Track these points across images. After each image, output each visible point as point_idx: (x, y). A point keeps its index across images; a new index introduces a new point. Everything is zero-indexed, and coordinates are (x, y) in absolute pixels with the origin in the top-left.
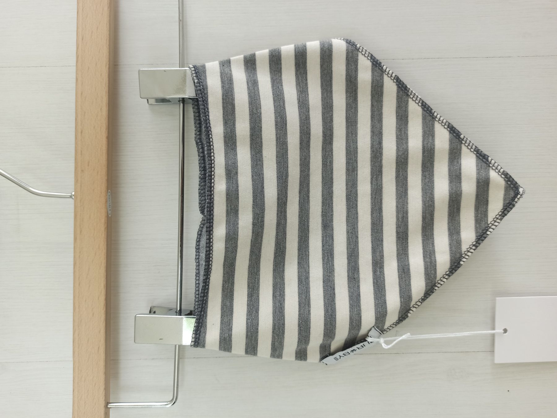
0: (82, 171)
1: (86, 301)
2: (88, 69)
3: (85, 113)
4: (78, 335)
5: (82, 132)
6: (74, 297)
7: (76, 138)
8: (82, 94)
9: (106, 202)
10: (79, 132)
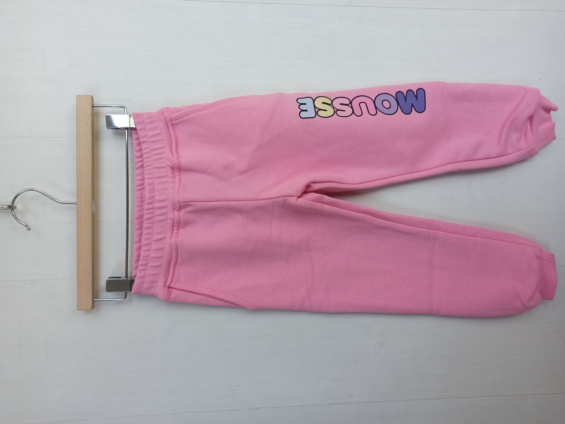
0: (80, 192)
1: (83, 251)
2: (82, 145)
3: (81, 165)
4: (80, 267)
5: (80, 174)
6: (77, 250)
7: (77, 177)
8: (80, 157)
9: (92, 206)
10: (79, 174)
